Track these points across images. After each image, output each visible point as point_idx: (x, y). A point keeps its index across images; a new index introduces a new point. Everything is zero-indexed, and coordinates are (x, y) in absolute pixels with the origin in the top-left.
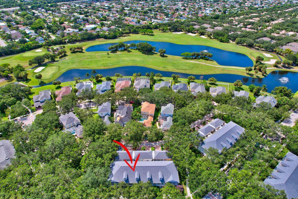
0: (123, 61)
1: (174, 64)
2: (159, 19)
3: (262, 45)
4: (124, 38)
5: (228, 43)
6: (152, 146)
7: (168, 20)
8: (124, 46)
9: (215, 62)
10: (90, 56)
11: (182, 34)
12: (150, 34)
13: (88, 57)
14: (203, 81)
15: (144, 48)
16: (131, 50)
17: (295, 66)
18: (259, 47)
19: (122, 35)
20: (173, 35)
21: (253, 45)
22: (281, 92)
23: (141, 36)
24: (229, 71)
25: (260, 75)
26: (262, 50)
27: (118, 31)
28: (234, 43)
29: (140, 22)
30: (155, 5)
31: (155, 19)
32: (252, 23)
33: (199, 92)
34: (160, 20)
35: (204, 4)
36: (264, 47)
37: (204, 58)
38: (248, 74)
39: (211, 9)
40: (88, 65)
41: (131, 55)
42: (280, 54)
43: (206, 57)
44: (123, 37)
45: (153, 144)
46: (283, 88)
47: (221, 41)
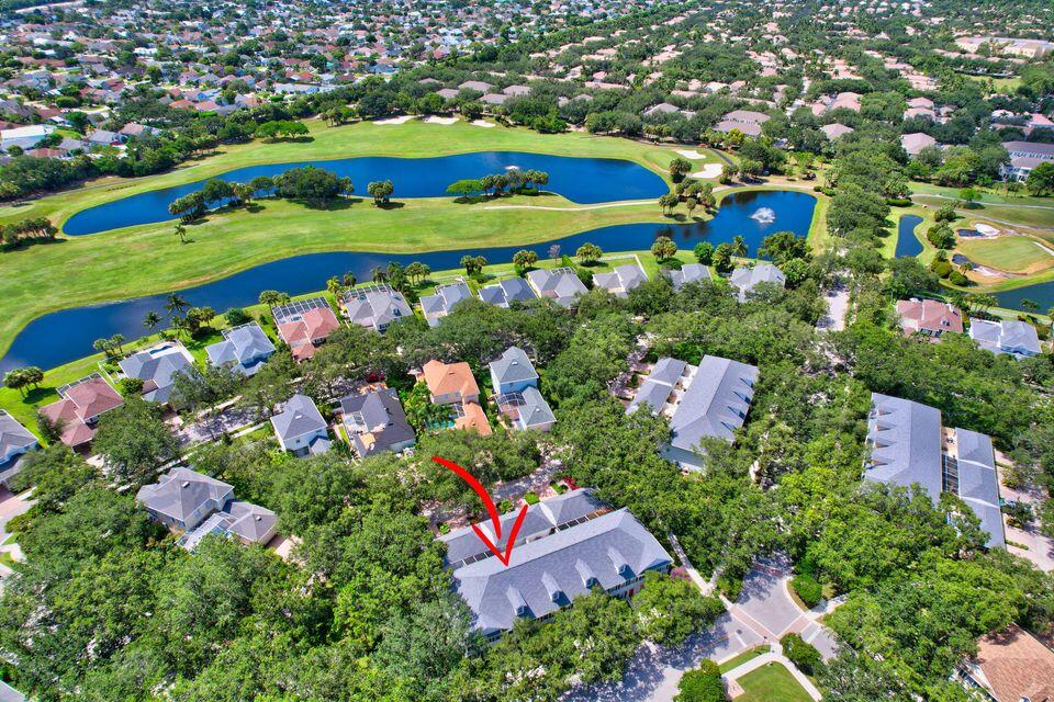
0: (251, 245)
1: (438, 227)
2: (299, 82)
3: (665, 128)
4: (202, 163)
5: (564, 132)
6: (523, 493)
7: (333, 82)
8: (230, 192)
9: (560, 198)
10: (100, 249)
11: (406, 123)
12: (297, 135)
13: (96, 255)
14: (560, 261)
15: (312, 187)
16: (260, 203)
17: (768, 175)
18: (659, 133)
19: (190, 151)
20: (382, 129)
21: (640, 129)
22: (782, 247)
23: (265, 150)
24: (613, 217)
25: (701, 213)
26: (669, 142)
27: (166, 139)
28: (582, 130)
29: (236, 100)
30: (252, 31)
31: (284, 83)
32: (605, 66)
33: (576, 295)
34: (303, 84)
35: (424, 15)
36: (673, 133)
37: (524, 191)
38: (669, 216)
39: (458, 31)
40: (114, 286)
41: (268, 219)
42: (719, 147)
43: (528, 185)
44: (197, 160)
45: (521, 484)
46: (786, 237)
47: (544, 130)
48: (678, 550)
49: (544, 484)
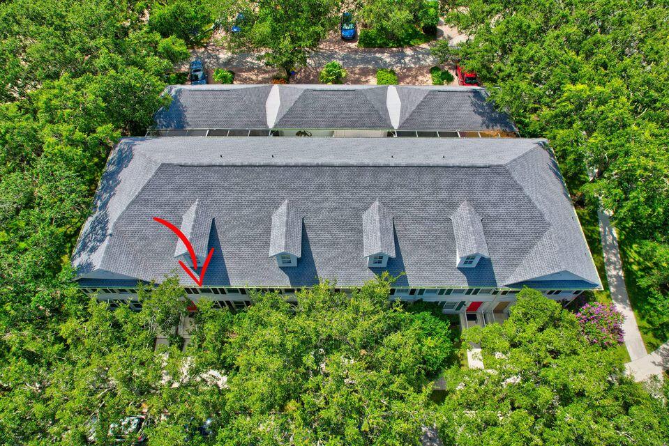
45: (386, 57)
48: (613, 256)
49: (421, 68)
